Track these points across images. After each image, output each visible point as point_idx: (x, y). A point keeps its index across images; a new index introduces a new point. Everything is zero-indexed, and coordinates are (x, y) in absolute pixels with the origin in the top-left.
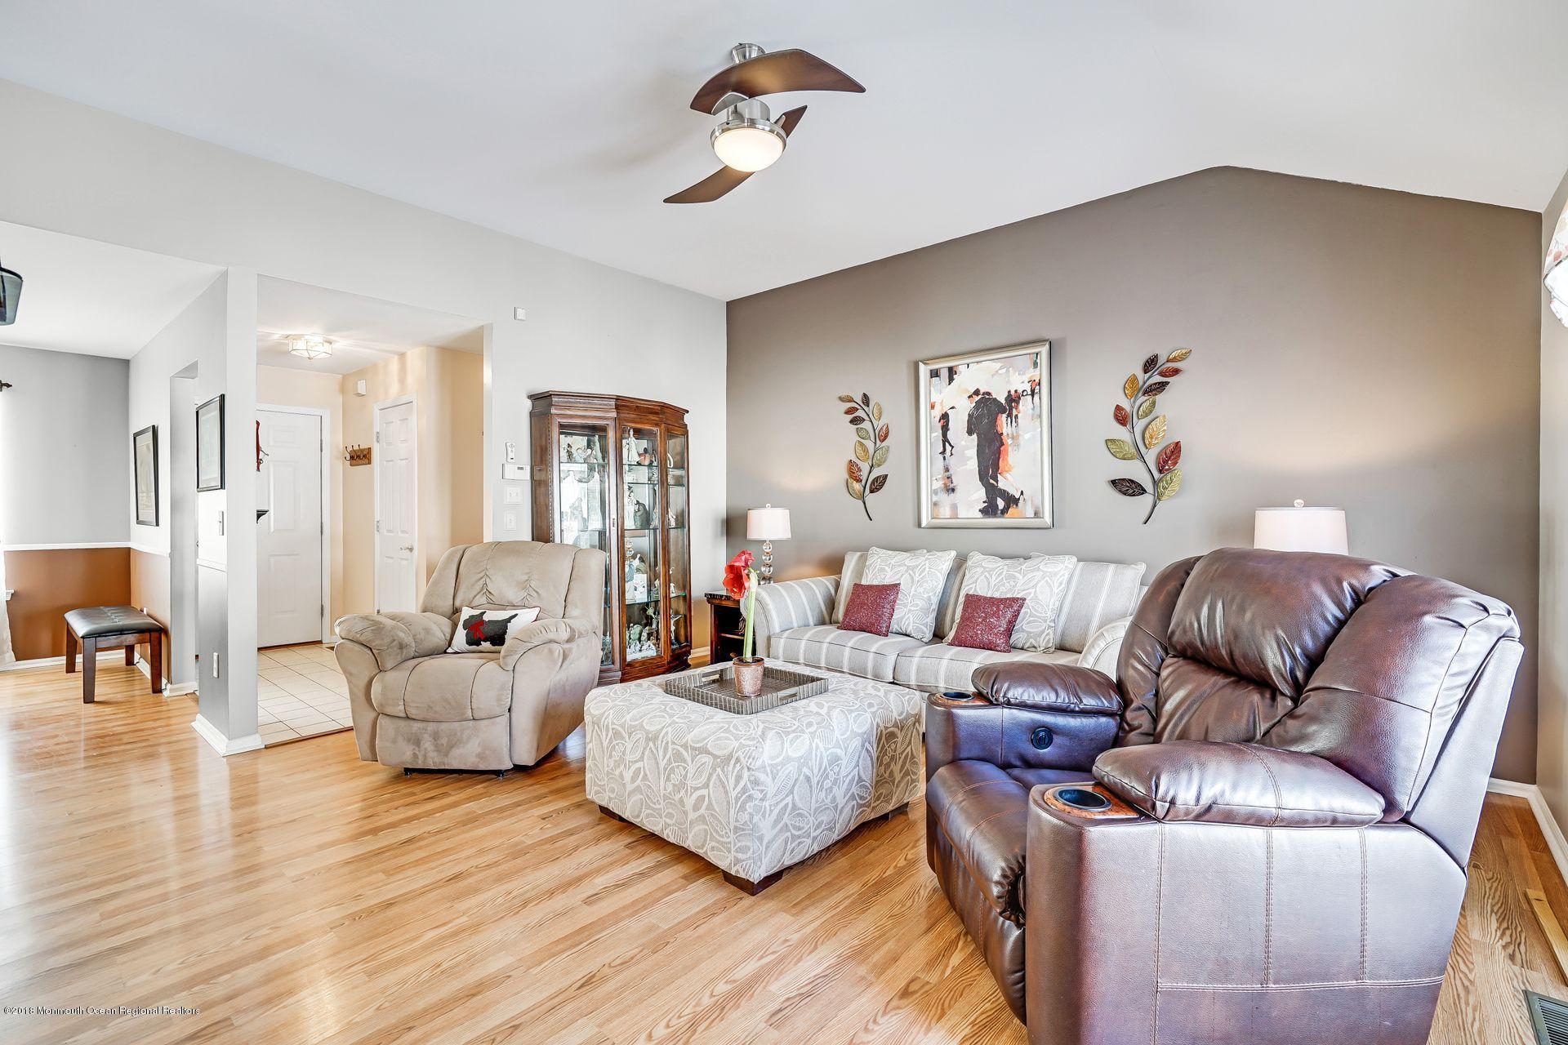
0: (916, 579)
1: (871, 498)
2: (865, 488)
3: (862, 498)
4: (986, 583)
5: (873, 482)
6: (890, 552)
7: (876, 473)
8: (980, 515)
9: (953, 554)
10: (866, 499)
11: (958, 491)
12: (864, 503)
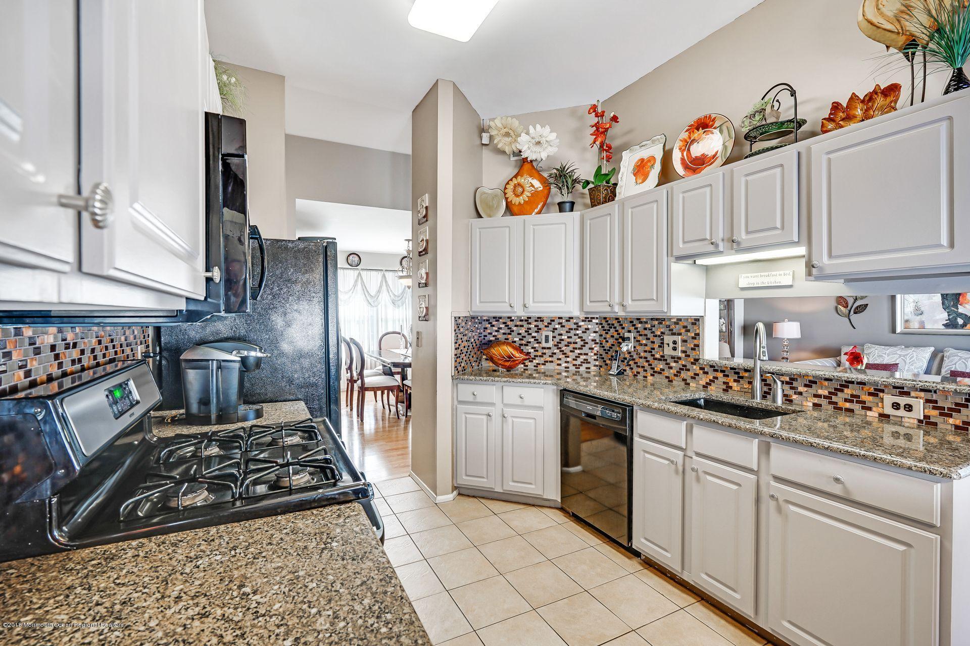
0: (908, 361)
1: (853, 317)
2: (850, 311)
3: (849, 316)
4: (963, 364)
5: (857, 308)
6: (883, 347)
7: (858, 303)
8: (943, 327)
9: (932, 349)
10: (851, 318)
11: (924, 313)
12: (850, 320)
